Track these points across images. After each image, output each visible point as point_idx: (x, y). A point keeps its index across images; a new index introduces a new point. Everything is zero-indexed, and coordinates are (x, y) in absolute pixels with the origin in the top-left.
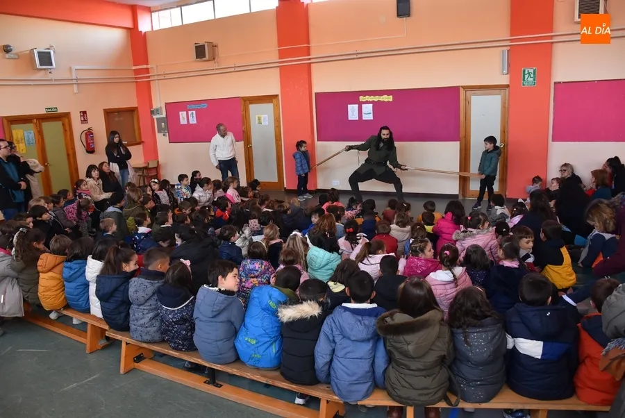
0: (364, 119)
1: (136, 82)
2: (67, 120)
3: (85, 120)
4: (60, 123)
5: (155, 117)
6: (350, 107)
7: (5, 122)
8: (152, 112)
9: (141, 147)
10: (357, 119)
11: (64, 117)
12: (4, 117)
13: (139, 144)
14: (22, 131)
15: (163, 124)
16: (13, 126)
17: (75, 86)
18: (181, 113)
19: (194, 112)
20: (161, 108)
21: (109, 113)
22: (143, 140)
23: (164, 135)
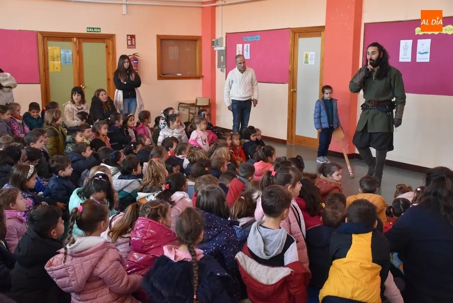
0: (418, 61)
1: (202, 7)
2: (110, 43)
3: (132, 45)
4: (103, 45)
5: (217, 49)
6: (403, 43)
7: (40, 37)
8: (213, 44)
9: (200, 81)
10: (409, 60)
11: (108, 39)
12: (41, 32)
13: (198, 78)
14: (58, 48)
15: (222, 57)
16: (49, 43)
17: (124, 7)
18: (238, 45)
19: (249, 45)
20: (222, 38)
21: (162, 41)
22: (203, 75)
23: (221, 71)
